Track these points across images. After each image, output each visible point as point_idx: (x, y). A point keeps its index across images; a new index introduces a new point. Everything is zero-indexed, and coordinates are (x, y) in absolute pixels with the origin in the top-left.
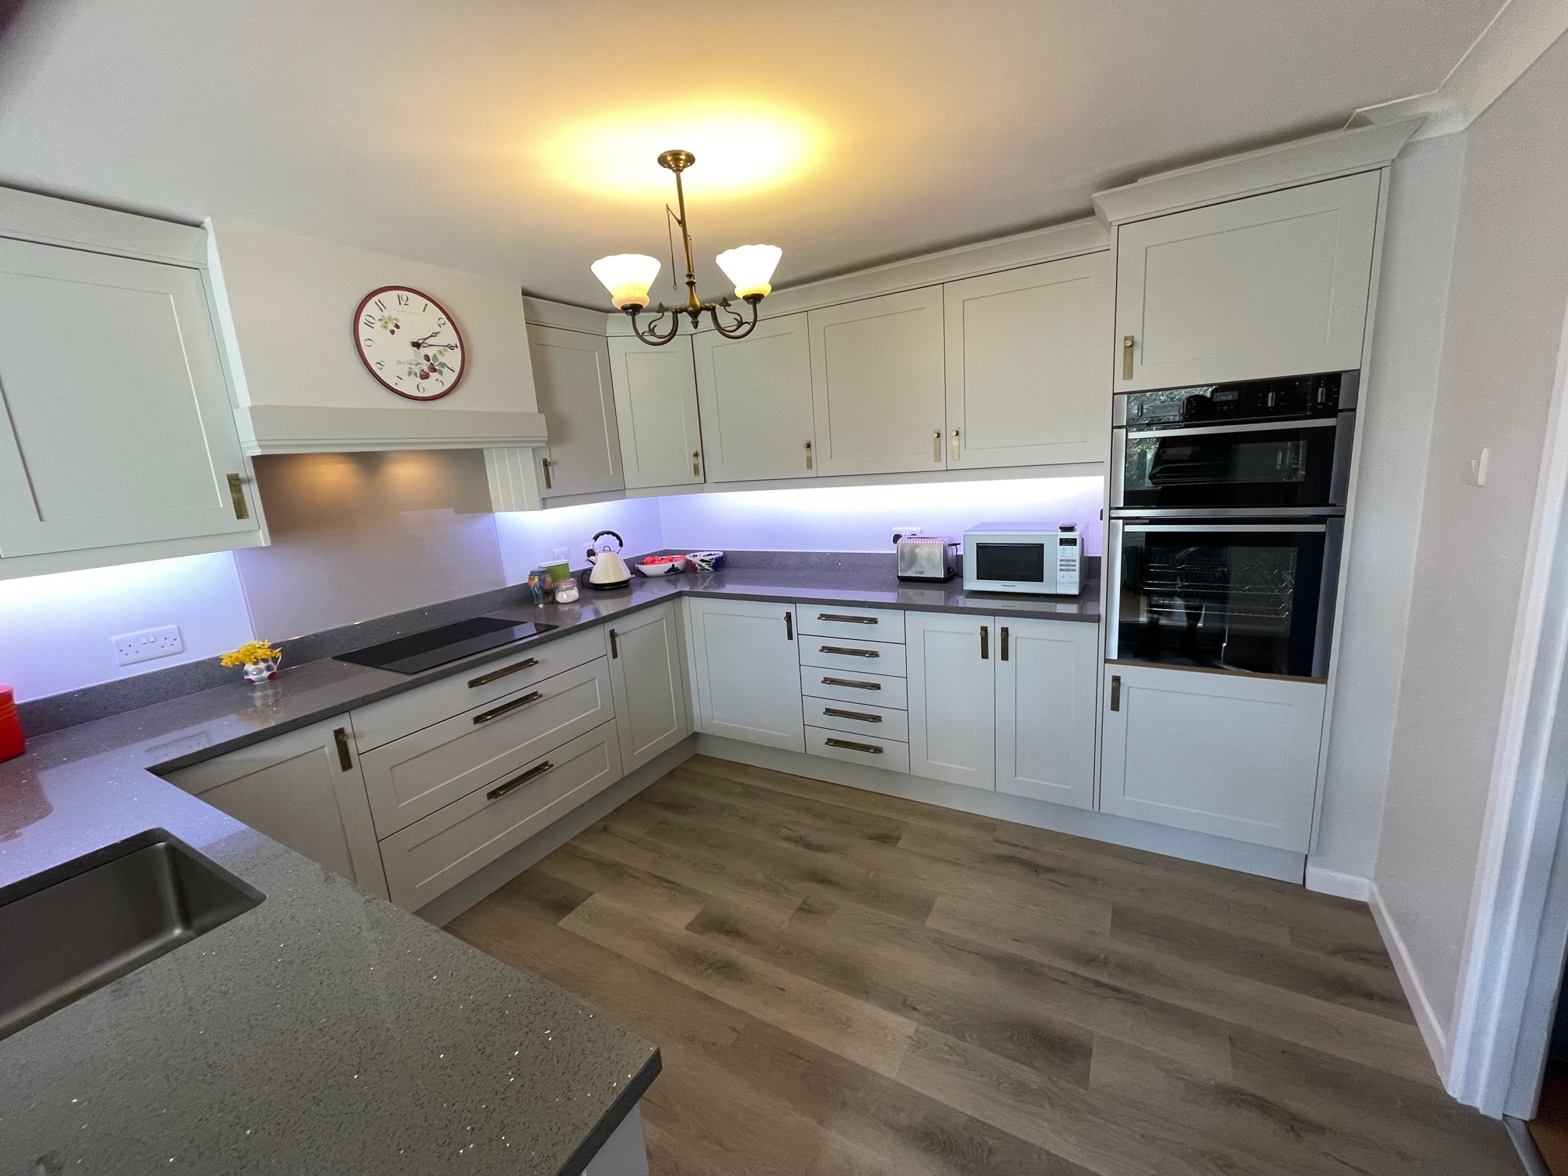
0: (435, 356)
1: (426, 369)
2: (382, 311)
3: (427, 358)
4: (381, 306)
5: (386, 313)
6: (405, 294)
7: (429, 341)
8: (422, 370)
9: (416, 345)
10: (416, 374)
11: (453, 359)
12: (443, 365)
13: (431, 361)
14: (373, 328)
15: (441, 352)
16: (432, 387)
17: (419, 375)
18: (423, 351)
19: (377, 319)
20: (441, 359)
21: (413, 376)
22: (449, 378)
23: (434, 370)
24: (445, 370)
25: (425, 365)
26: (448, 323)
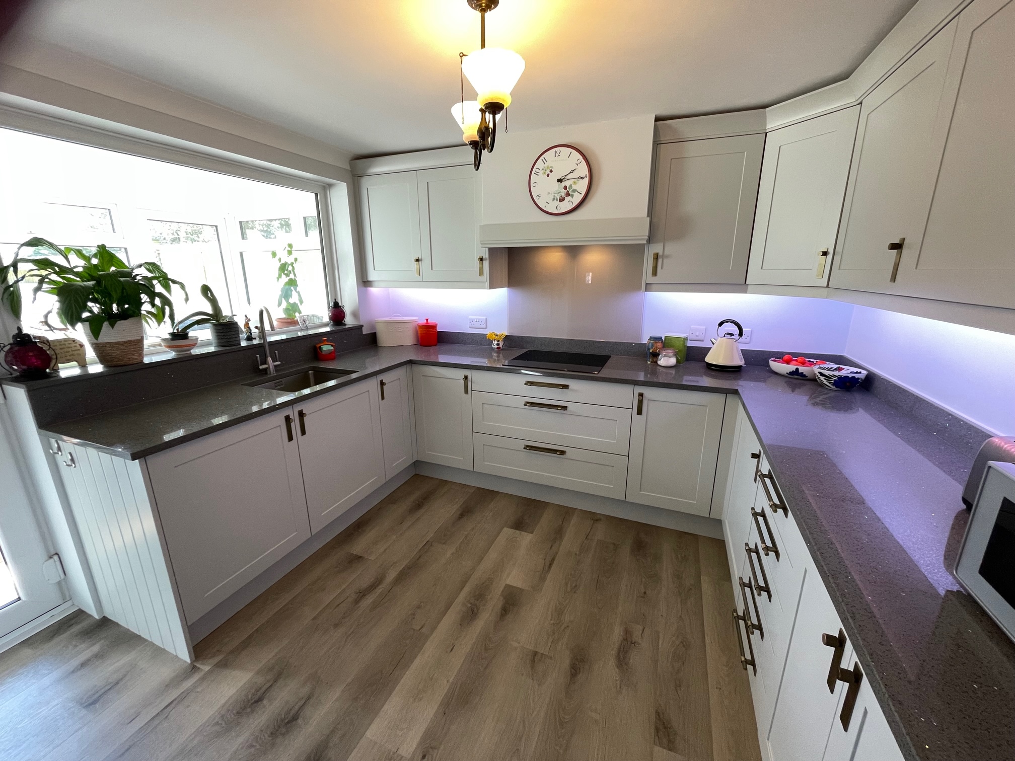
0: (571, 186)
1: (563, 195)
2: (544, 163)
3: (565, 188)
4: (544, 162)
5: (546, 165)
6: (558, 149)
7: (567, 177)
8: (561, 196)
9: (560, 181)
10: (557, 200)
11: (582, 186)
12: (574, 191)
13: (568, 190)
14: (538, 175)
15: (575, 183)
16: (566, 206)
17: (559, 200)
18: (564, 184)
19: (541, 169)
20: (574, 187)
21: (555, 200)
22: (577, 199)
23: (568, 194)
24: (576, 194)
25: (563, 194)
26: (583, 162)
